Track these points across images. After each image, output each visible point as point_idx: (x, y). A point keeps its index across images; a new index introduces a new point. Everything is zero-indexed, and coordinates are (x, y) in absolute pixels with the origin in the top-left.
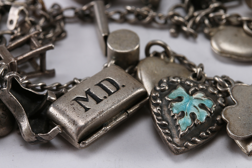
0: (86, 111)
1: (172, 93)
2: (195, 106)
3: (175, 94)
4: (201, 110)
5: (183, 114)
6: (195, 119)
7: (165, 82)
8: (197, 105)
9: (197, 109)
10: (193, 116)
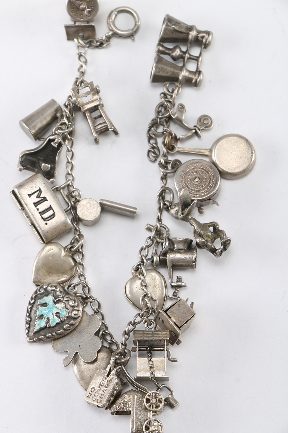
0: (29, 195)
1: (43, 299)
2: (52, 313)
3: (44, 300)
4: (55, 317)
5: (41, 317)
6: (48, 323)
7: (44, 288)
8: (54, 313)
9: (53, 316)
10: (48, 320)
